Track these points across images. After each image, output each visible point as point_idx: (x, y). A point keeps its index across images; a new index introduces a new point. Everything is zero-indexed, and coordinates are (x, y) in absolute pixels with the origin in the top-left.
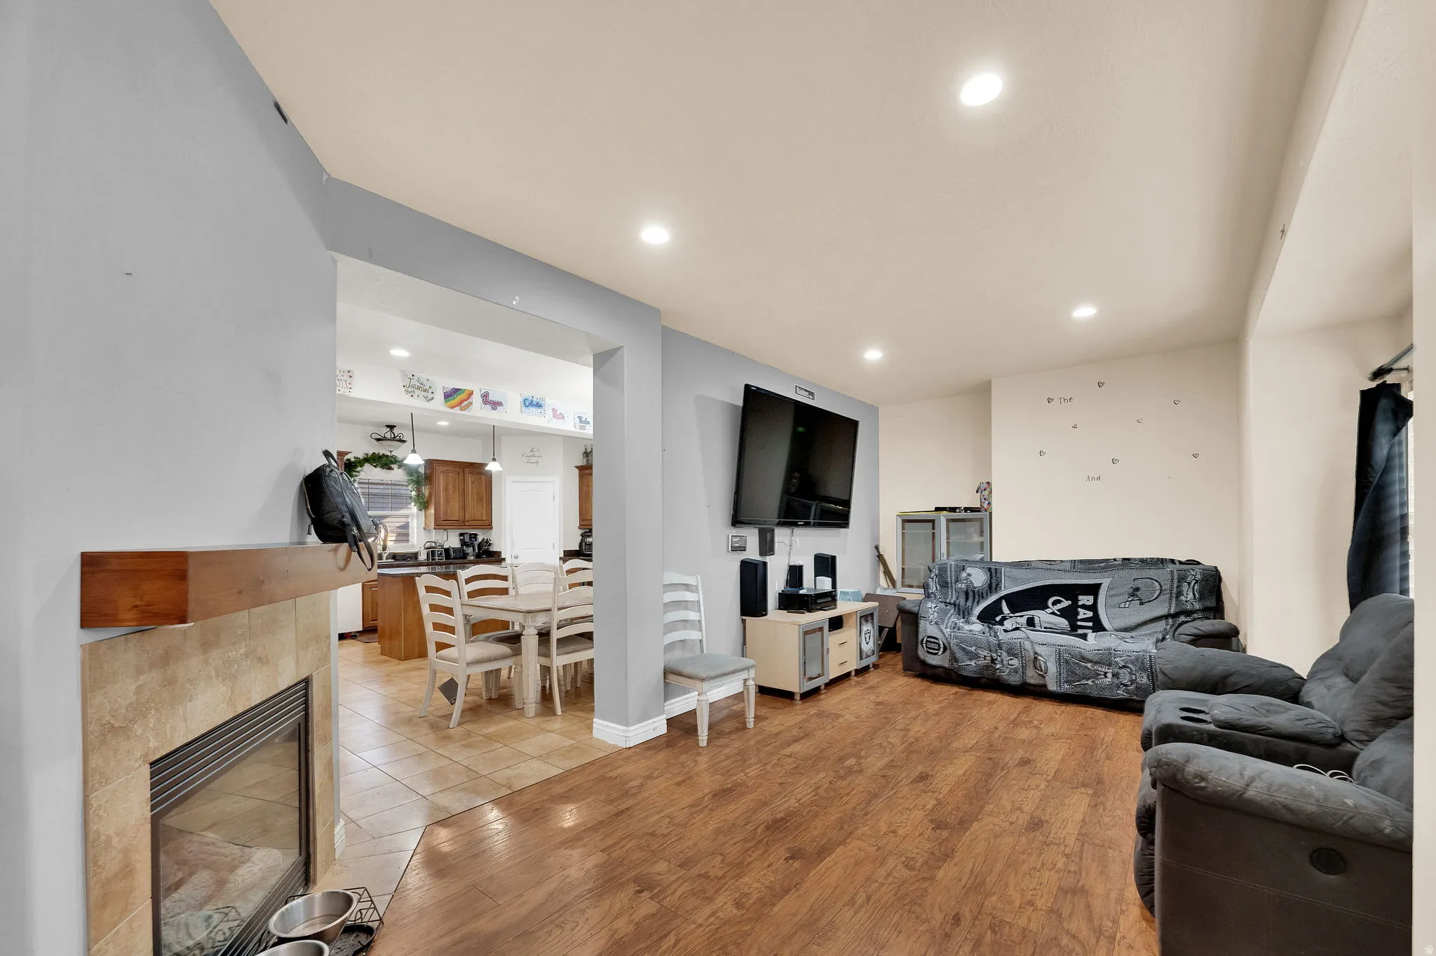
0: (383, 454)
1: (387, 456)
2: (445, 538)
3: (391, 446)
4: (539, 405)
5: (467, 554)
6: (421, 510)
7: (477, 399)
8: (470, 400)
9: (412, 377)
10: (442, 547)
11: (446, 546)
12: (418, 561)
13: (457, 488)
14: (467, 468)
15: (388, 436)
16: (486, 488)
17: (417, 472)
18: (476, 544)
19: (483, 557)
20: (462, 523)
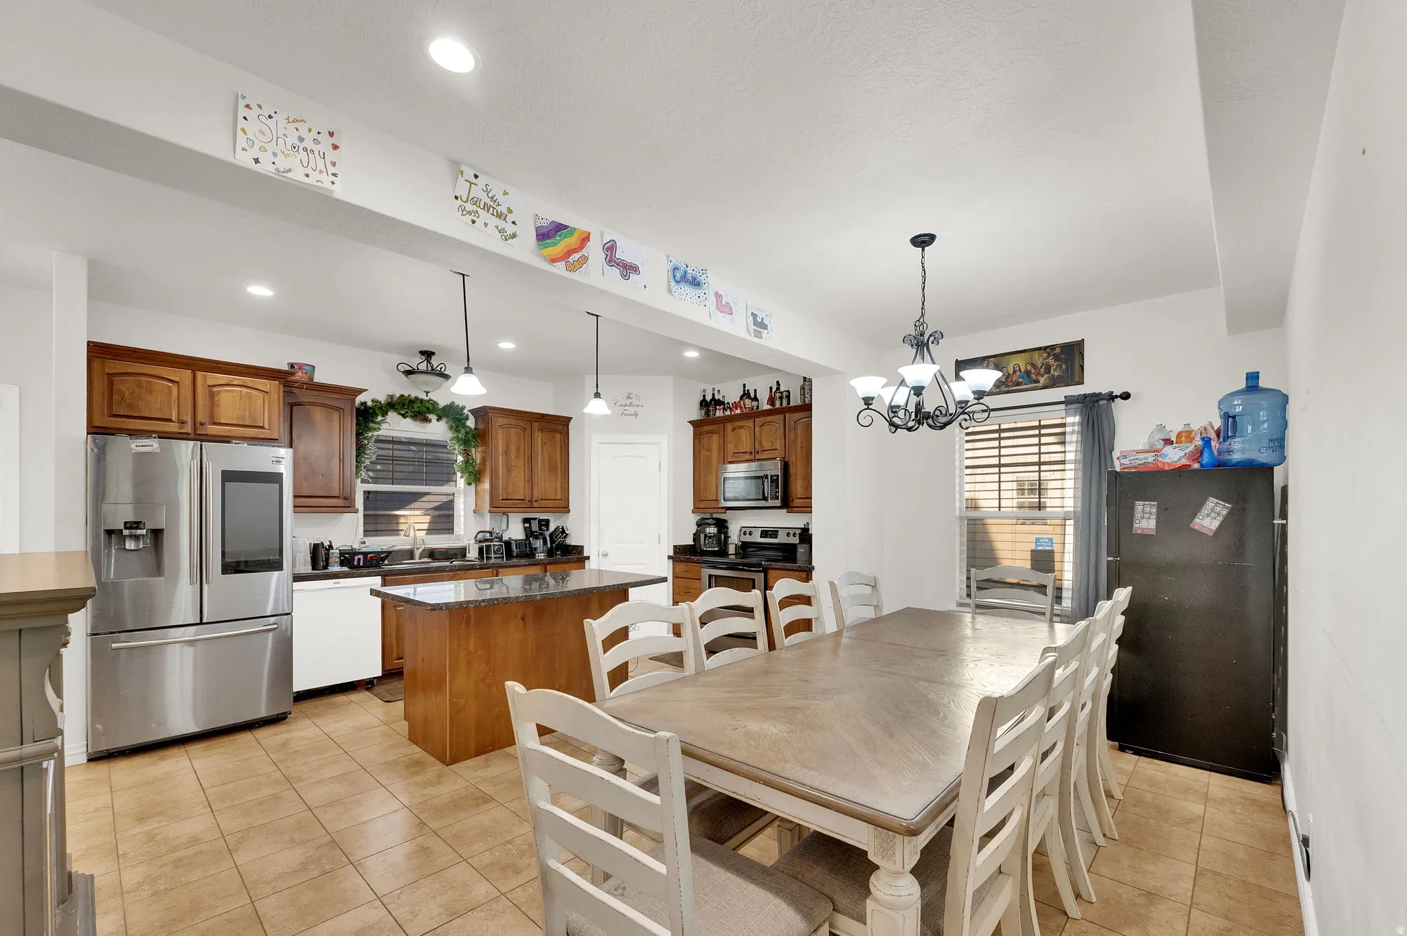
0: (416, 398)
1: (422, 401)
2: (504, 527)
3: (427, 383)
4: (695, 283)
5: (536, 549)
6: (469, 484)
7: (594, 251)
8: (584, 252)
9: (473, 180)
10: (500, 539)
11: (505, 538)
12: (467, 561)
13: (522, 450)
14: (536, 421)
15: (423, 367)
16: (561, 452)
17: (464, 426)
18: (547, 534)
19: (556, 555)
20: (529, 504)
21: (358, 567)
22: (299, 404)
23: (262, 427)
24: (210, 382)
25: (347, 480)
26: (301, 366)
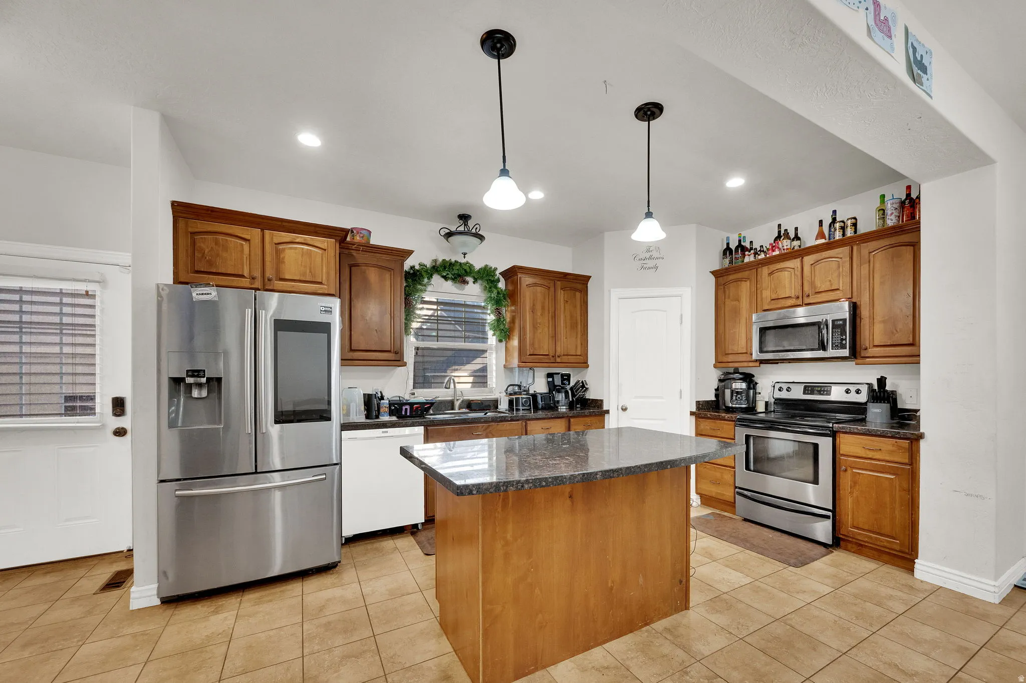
0: (455, 261)
1: (460, 263)
2: (530, 381)
3: (464, 244)
5: (558, 402)
6: (500, 341)
10: (527, 391)
11: (531, 392)
12: (499, 412)
13: (546, 308)
14: (559, 281)
15: (462, 229)
16: (581, 310)
17: (496, 287)
18: (568, 387)
19: (577, 408)
20: (552, 359)
21: (405, 417)
22: (357, 265)
23: (321, 283)
24: (276, 240)
25: (398, 334)
26: (359, 230)
